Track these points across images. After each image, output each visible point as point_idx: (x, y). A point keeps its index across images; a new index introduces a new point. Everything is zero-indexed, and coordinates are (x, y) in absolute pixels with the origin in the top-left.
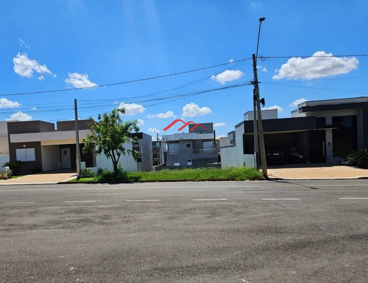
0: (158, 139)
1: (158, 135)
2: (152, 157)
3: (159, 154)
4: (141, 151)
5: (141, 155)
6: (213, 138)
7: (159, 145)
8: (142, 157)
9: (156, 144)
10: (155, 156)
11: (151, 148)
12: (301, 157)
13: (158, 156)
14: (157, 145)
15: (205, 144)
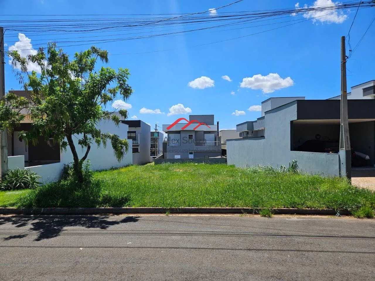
0: (156, 130)
1: (156, 126)
2: (150, 147)
3: (157, 145)
4: (138, 140)
5: (137, 145)
6: (217, 130)
7: (157, 136)
8: (139, 147)
9: (154, 134)
10: (153, 146)
11: (150, 137)
12: (368, 157)
13: (156, 146)
14: (155, 136)
15: (206, 136)
